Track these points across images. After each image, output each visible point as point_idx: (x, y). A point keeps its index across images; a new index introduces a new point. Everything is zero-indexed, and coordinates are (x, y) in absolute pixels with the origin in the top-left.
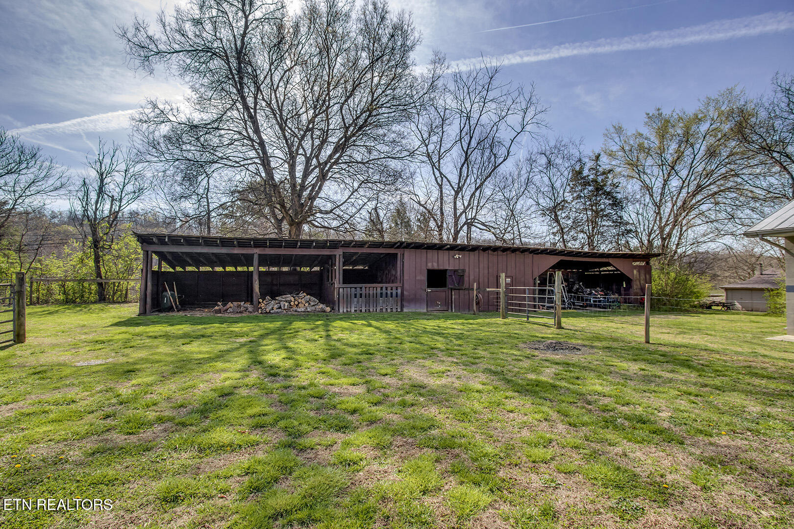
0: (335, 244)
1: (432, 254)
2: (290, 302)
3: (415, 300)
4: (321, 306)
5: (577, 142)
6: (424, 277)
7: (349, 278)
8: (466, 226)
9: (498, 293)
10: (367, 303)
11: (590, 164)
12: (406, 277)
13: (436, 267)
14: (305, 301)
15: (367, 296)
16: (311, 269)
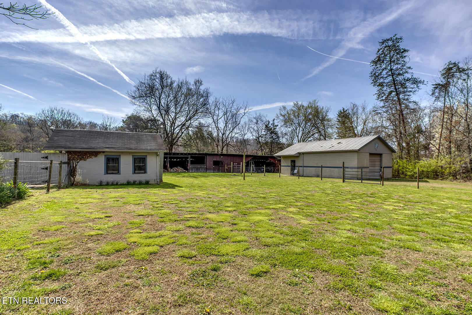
0: (189, 154)
1: (215, 157)
2: (176, 169)
3: (210, 169)
4: (185, 170)
5: (265, 116)
6: (212, 163)
7: (192, 163)
8: (226, 146)
9: (231, 167)
10: (197, 170)
11: (271, 122)
12: (207, 163)
13: (215, 160)
14: (180, 169)
15: (197, 168)
16: (176, 160)
